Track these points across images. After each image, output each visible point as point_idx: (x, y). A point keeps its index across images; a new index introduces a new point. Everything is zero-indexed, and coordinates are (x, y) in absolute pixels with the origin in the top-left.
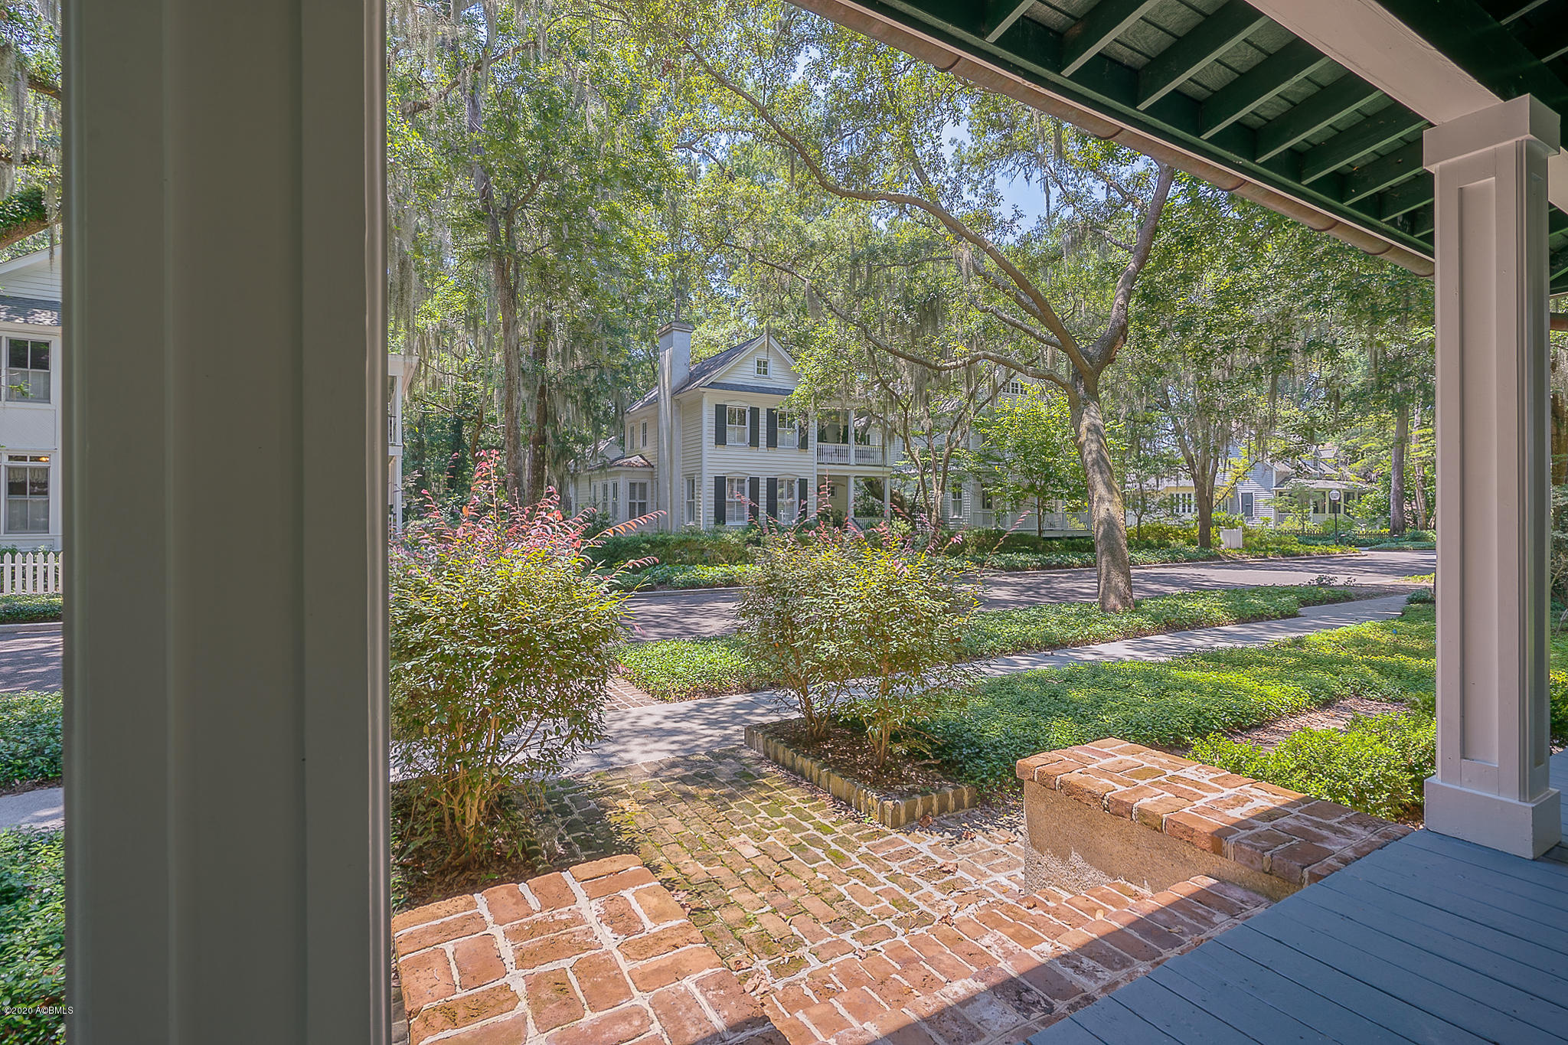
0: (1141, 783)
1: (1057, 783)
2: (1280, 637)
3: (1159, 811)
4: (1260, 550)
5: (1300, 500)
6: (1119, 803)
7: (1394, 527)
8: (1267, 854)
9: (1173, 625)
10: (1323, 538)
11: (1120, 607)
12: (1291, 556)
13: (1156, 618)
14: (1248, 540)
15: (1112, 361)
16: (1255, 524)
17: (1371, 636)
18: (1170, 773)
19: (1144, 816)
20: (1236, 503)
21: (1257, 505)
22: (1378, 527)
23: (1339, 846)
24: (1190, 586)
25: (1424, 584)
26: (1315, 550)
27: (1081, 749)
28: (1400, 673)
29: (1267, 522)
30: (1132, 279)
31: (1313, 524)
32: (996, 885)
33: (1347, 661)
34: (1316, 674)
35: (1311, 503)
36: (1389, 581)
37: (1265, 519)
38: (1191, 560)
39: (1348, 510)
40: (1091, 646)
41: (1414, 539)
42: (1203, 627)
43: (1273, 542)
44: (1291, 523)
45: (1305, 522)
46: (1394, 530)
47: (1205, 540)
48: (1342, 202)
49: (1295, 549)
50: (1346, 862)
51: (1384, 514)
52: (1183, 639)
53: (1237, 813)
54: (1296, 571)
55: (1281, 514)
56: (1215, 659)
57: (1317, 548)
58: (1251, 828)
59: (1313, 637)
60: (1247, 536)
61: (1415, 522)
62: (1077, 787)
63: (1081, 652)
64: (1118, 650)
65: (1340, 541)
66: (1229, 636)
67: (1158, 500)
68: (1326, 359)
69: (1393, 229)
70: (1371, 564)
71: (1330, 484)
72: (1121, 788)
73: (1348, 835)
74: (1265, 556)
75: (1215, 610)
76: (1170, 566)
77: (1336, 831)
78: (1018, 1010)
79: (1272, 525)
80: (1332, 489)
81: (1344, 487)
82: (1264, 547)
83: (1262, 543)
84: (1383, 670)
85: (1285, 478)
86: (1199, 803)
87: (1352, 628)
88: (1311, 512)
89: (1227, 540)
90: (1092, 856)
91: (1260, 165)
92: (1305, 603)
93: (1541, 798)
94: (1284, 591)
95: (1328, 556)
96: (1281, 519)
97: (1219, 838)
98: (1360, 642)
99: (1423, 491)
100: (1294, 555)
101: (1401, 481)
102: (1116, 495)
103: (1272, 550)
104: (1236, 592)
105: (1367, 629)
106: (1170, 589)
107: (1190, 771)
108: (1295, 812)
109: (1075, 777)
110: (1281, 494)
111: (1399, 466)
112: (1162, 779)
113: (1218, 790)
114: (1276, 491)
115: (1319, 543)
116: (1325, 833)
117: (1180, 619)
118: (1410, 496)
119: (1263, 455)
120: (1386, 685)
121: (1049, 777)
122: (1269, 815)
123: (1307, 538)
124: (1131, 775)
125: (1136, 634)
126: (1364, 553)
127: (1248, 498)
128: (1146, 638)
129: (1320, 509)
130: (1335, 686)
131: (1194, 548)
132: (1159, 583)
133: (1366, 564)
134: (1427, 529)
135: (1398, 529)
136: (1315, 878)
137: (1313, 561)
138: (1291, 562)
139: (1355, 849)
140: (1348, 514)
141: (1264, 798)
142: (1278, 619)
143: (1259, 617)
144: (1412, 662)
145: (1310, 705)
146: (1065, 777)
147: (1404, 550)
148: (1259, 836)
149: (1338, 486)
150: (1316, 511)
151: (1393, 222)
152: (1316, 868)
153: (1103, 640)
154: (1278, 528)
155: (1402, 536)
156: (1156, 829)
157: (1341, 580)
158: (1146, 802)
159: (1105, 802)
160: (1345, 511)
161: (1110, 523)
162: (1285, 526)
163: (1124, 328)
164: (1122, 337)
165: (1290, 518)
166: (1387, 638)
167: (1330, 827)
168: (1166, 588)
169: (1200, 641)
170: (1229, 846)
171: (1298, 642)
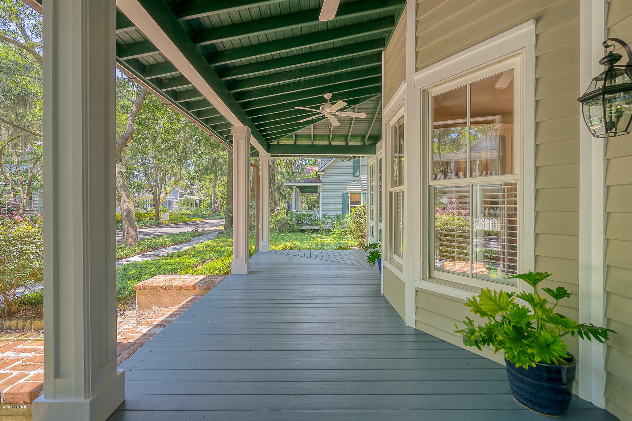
0: (172, 281)
1: (149, 287)
2: (187, 248)
3: (180, 285)
4: (176, 221)
5: (187, 203)
6: (169, 286)
7: (213, 211)
8: (205, 285)
9: (154, 248)
10: (194, 216)
11: (133, 244)
12: (185, 222)
13: (148, 246)
14: (171, 217)
15: (127, 146)
16: (172, 211)
17: (211, 244)
18: (178, 278)
19: (176, 287)
20: (166, 204)
21: (173, 204)
22: (208, 212)
23: (217, 281)
24: (154, 235)
25: (221, 229)
26: (192, 220)
27: (152, 279)
28: (219, 251)
29: (176, 210)
30: (135, 114)
31: (191, 211)
32: (124, 329)
33: (207, 251)
34: (200, 255)
35: (190, 204)
36: (212, 228)
37: (176, 209)
38: (152, 226)
39: (201, 206)
40: (124, 259)
41: (218, 215)
42: (164, 248)
43: (179, 218)
44: (184, 211)
45: (188, 210)
46: (213, 213)
47: (157, 218)
48: (215, 131)
49: (186, 220)
50: (219, 282)
51: (210, 207)
52: (158, 252)
53: (197, 281)
54: (187, 227)
55: (181, 207)
56: (171, 256)
57: (192, 219)
58: (200, 282)
59: (198, 246)
60: (170, 216)
61: (218, 210)
62: (156, 286)
63: (120, 262)
64: (136, 259)
65: (199, 216)
66: (172, 249)
67: (137, 202)
68: (198, 157)
69: (223, 138)
70: (208, 223)
71: (196, 198)
72: (168, 283)
73: (219, 279)
74: (177, 223)
75: (167, 241)
76: (145, 228)
77: (216, 279)
78: (162, 327)
79: (178, 212)
80: (197, 199)
81: (200, 199)
82: (176, 220)
83: (175, 218)
84: (215, 252)
85: (182, 195)
86: (188, 281)
87: (207, 242)
88: (190, 207)
89: (164, 217)
90: (159, 305)
91: (200, 120)
92: (193, 237)
93: (248, 263)
94: (186, 233)
95: (195, 222)
96: (181, 210)
97: (194, 287)
98: (209, 245)
99: (220, 200)
100: (186, 222)
101: (215, 197)
102: (131, 200)
103: (179, 220)
104: (171, 236)
105: (210, 242)
106: (147, 237)
107: (183, 276)
108: (208, 278)
109: (154, 284)
110: (181, 201)
111: (214, 192)
112: (177, 279)
113: (191, 278)
114: (179, 199)
115: (193, 218)
116: (214, 279)
117: (156, 246)
118: (217, 202)
119: (176, 186)
120: (217, 255)
121: (146, 286)
122: (203, 279)
123: (189, 216)
124: (169, 280)
125: (142, 252)
126: (205, 220)
127: (170, 201)
128: (145, 254)
129: (192, 206)
130: (205, 257)
131: (153, 221)
132: (142, 235)
133: (206, 224)
134: (221, 212)
135: (214, 212)
136: (214, 286)
137: (192, 224)
138: (185, 224)
139: (220, 280)
140: (200, 208)
141: (201, 277)
142: (186, 242)
143: (181, 242)
144: (222, 249)
145: (200, 263)
146: (151, 285)
147: (216, 219)
148: (202, 283)
149: (198, 198)
150: (191, 207)
151: (223, 137)
152: (214, 285)
153: (129, 256)
154: (180, 213)
155: (215, 214)
156: (179, 290)
157: (201, 229)
158: (176, 284)
159: (165, 288)
160: (200, 206)
161: (129, 211)
162: (182, 212)
163: (132, 134)
164: (131, 137)
165: (183, 209)
166: (215, 244)
167: (215, 278)
168: (146, 236)
169: (164, 252)
170: (197, 287)
171: (193, 248)
